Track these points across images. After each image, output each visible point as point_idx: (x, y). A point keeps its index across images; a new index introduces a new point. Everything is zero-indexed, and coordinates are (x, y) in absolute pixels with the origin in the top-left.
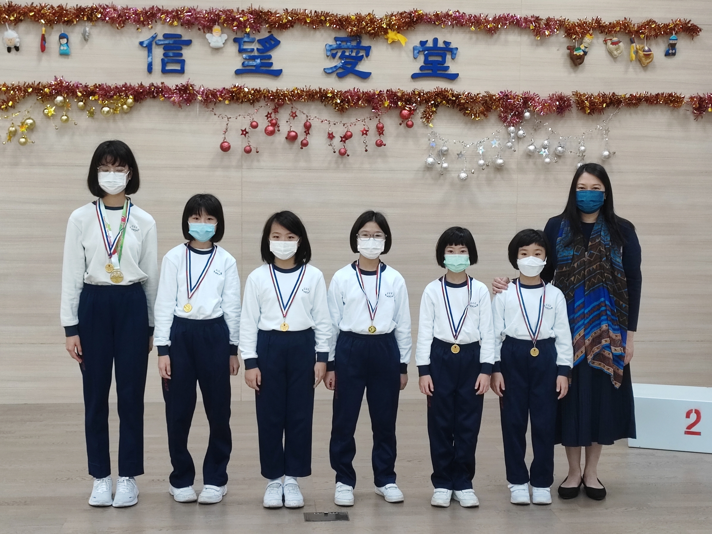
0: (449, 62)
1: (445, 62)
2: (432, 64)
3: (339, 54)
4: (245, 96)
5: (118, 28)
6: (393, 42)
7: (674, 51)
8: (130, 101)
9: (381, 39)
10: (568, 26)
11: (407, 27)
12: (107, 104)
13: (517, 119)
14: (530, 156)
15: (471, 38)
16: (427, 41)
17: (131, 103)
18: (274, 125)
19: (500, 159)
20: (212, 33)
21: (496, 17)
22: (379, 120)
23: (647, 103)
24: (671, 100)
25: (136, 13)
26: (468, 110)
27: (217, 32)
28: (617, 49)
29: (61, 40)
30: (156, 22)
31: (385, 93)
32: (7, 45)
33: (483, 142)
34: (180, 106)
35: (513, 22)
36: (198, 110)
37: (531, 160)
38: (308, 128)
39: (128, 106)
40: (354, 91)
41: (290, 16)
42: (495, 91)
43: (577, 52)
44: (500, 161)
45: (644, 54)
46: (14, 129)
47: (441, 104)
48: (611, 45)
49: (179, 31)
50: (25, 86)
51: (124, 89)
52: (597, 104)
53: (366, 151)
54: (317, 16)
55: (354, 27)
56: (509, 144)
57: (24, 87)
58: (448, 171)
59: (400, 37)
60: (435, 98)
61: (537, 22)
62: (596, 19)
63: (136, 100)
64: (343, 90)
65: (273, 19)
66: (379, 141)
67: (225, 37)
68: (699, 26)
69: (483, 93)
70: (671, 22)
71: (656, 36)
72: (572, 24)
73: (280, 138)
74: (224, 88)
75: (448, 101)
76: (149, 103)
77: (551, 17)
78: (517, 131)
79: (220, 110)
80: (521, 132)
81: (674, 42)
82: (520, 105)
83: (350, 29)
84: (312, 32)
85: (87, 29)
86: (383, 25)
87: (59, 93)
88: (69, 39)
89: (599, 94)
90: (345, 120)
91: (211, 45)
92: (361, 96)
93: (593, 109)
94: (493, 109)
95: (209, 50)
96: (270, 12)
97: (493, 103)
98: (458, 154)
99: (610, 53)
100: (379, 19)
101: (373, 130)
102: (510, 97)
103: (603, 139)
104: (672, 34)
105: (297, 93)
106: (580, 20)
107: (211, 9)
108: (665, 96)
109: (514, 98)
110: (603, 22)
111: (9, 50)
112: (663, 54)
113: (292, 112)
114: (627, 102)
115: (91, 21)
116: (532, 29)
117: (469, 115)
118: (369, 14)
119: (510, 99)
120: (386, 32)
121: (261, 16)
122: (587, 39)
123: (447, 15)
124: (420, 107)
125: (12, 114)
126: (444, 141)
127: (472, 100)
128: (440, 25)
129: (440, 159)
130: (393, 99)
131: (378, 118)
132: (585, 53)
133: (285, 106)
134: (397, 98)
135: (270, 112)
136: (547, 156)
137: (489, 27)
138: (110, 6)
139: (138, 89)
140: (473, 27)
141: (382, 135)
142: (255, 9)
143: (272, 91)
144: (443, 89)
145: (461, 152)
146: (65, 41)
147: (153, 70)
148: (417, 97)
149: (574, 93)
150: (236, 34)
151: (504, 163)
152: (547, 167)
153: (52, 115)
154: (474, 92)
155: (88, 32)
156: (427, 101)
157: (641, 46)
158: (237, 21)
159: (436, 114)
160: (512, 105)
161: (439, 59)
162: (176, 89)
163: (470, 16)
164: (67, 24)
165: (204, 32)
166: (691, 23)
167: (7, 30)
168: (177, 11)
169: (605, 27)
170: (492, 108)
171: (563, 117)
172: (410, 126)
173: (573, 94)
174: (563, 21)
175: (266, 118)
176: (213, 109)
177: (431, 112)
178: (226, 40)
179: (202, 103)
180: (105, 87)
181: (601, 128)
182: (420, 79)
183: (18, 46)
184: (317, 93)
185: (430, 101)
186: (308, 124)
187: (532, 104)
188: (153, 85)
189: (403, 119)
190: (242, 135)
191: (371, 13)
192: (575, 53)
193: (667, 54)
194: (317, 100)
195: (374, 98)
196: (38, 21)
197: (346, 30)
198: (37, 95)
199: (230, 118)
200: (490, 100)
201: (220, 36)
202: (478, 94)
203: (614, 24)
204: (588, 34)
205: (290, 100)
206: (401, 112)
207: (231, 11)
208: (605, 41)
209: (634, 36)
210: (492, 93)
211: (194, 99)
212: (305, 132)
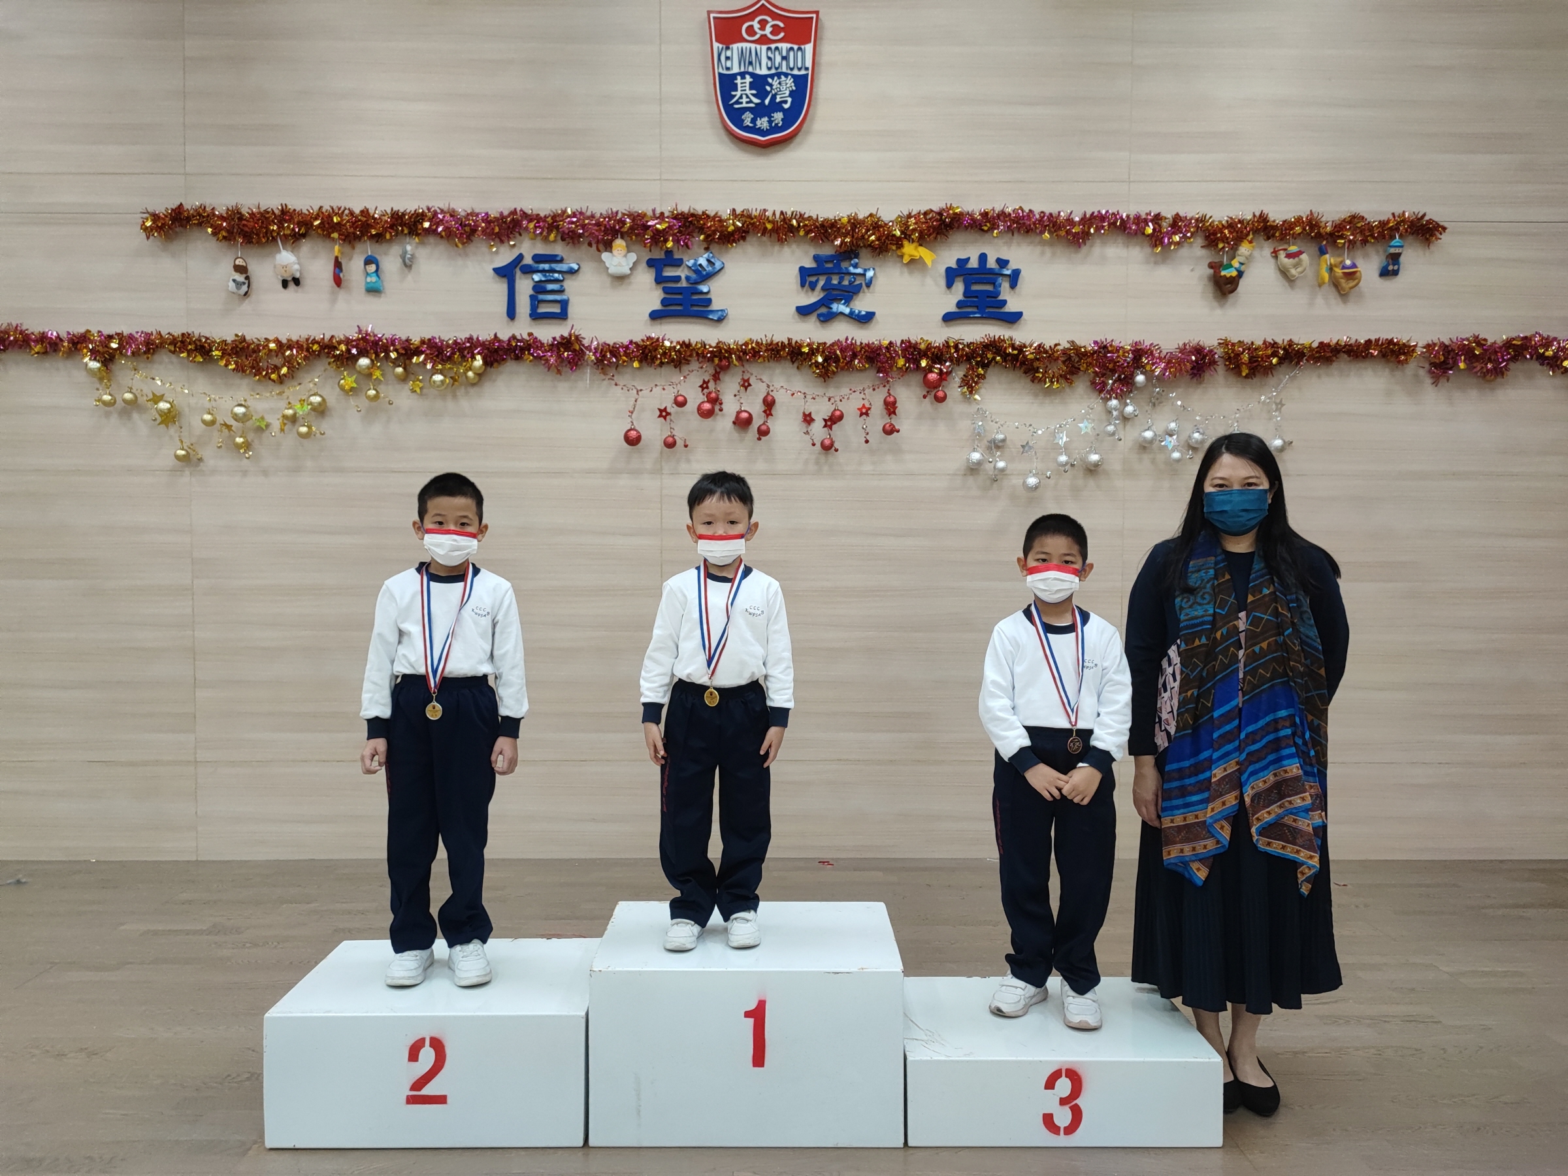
0: (1005, 293)
1: (999, 294)
2: (977, 297)
3: (821, 283)
4: (664, 354)
5: (457, 246)
6: (913, 261)
7: (1396, 267)
8: (479, 362)
9: (892, 255)
10: (1210, 228)
11: (934, 235)
12: (441, 370)
13: (1123, 386)
14: (1144, 448)
15: (1043, 253)
16: (969, 259)
17: (480, 367)
18: (715, 401)
19: (1096, 453)
20: (611, 252)
21: (1085, 215)
22: (889, 390)
23: (1349, 356)
24: (1392, 349)
25: (487, 219)
26: (1040, 372)
27: (619, 249)
28: (1296, 266)
29: (367, 267)
30: (520, 235)
31: (898, 344)
32: (282, 276)
33: (1065, 425)
34: (559, 372)
35: (1115, 223)
36: (588, 375)
37: (1146, 457)
38: (769, 405)
39: (475, 373)
40: (846, 342)
41: (739, 221)
42: (1087, 341)
43: (1227, 271)
44: (1094, 458)
45: (1344, 273)
46: (290, 412)
47: (993, 364)
48: (1286, 260)
49: (559, 249)
50: (310, 341)
51: (468, 345)
52: (1262, 359)
53: (867, 442)
54: (784, 220)
55: (846, 237)
56: (1111, 428)
57: (308, 344)
58: (1006, 475)
59: (923, 253)
60: (983, 353)
61: (1156, 223)
62: (1260, 215)
63: (488, 363)
64: (827, 342)
65: (711, 226)
66: (888, 425)
67: (633, 257)
68: (1441, 224)
69: (1065, 345)
70: (1391, 217)
71: (1365, 242)
72: (1218, 226)
73: (724, 422)
74: (631, 342)
75: (1005, 356)
76: (510, 366)
77: (1182, 214)
78: (1122, 407)
79: (625, 378)
80: (1129, 409)
81: (1397, 251)
82: (1128, 363)
83: (838, 242)
84: (777, 248)
85: (409, 248)
86: (894, 232)
87: (363, 353)
88: (381, 266)
89: (1265, 342)
90: (831, 392)
91: (610, 271)
92: (859, 349)
93: (1253, 369)
94: (1082, 369)
95: (608, 281)
96: (706, 214)
97: (1082, 359)
98: (1023, 446)
99: (1284, 273)
100: (886, 222)
101: (878, 407)
102: (1110, 349)
103: (1270, 419)
104: (1392, 238)
105: (753, 348)
106: (1231, 218)
107: (610, 212)
108: (1382, 344)
109: (1118, 351)
110: (1272, 219)
111: (285, 284)
112: (1376, 274)
113: (743, 379)
114: (1313, 355)
115: (416, 235)
116: (1148, 235)
117: (1042, 381)
118: (871, 215)
119: (1109, 352)
120: (900, 246)
121: (691, 222)
122: (1244, 249)
123: (1003, 215)
124: (957, 368)
125: (289, 388)
126: (999, 425)
127: (1045, 354)
128: (989, 233)
129: (993, 456)
130: (912, 354)
131: (887, 386)
132: (1240, 274)
133: (732, 370)
134: (919, 353)
135: (706, 380)
136: (1173, 450)
137: (1074, 231)
138: (446, 209)
139: (490, 343)
140: (1046, 234)
141: (893, 416)
142: (683, 212)
143: (711, 347)
144: (996, 338)
145: (1028, 443)
146: (372, 268)
147: (517, 315)
148: (953, 351)
149: (1222, 342)
150: (650, 251)
151: (1102, 460)
152: (1173, 467)
153: (352, 389)
154: (1048, 343)
155: (409, 253)
156: (969, 358)
157: (1340, 259)
158: (652, 231)
159: (985, 381)
160: (1115, 363)
161: (989, 288)
162: (552, 345)
163: (1042, 215)
164: (377, 242)
165: (598, 250)
166: (1427, 218)
167: (279, 251)
168: (554, 217)
169: (1275, 228)
170: (1079, 369)
171: (1200, 383)
172: (940, 400)
173: (1220, 344)
174: (1202, 221)
175: (700, 389)
176: (613, 376)
177: (976, 376)
178: (634, 263)
179: (595, 366)
180: (438, 341)
181: (1268, 401)
182: (958, 322)
183: (297, 275)
184: (783, 346)
185: (974, 358)
186: (770, 398)
187: (1148, 363)
188: (514, 337)
189: (929, 388)
190: (660, 416)
191: (875, 213)
192: (1223, 273)
193: (1385, 273)
194: (785, 358)
195: (879, 354)
196: (330, 236)
197: (833, 242)
198: (328, 357)
199: (641, 390)
200: (1077, 355)
201: (625, 256)
202: (1056, 345)
203: (1290, 222)
204: (1245, 241)
205: (739, 358)
206: (925, 376)
207: (642, 216)
208: (1275, 254)
209: (1324, 243)
210: (1079, 342)
211: (582, 359)
212: (765, 412)
